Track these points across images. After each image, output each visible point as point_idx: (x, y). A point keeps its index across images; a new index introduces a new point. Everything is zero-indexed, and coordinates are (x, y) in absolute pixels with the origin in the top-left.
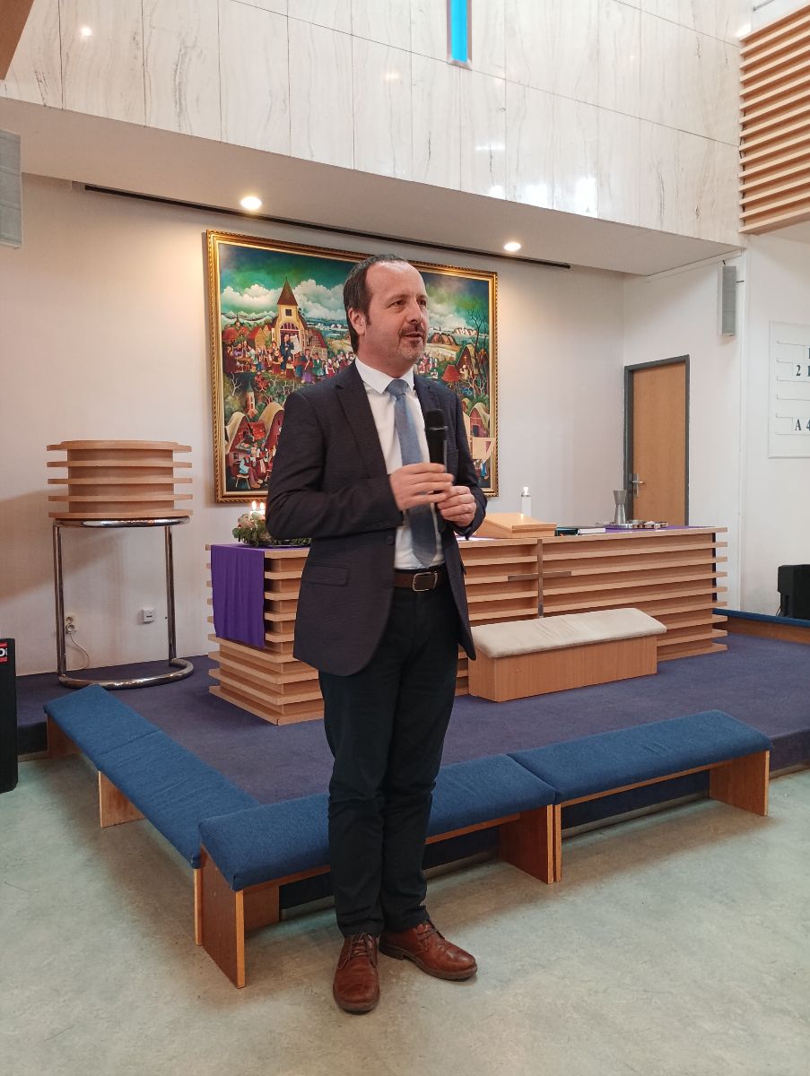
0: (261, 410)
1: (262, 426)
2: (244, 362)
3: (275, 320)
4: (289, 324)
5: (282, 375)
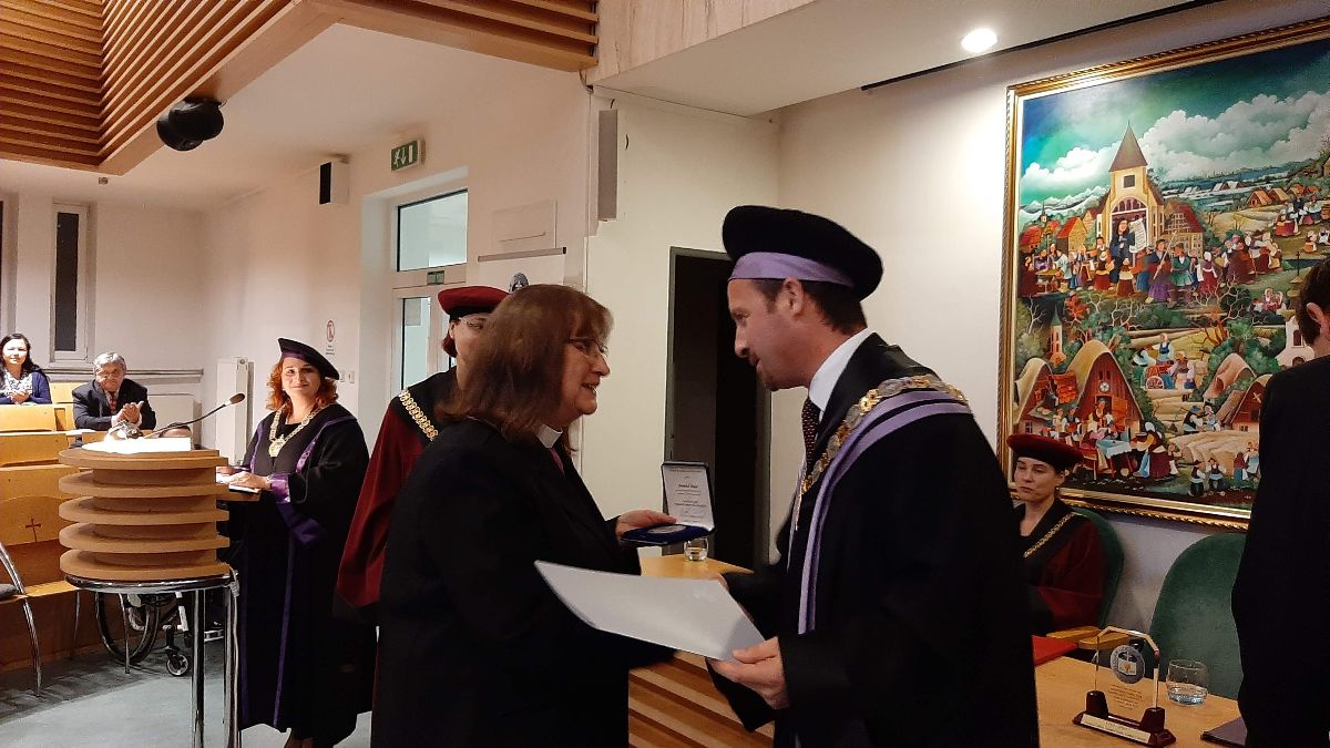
0: (1071, 354)
1: (1072, 380)
3: (1103, 200)
4: (1129, 201)
5: (1110, 293)
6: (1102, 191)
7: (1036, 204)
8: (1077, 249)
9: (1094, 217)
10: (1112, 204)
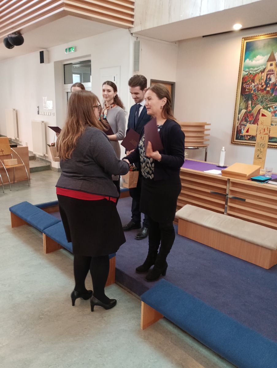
0: (253, 108)
1: (252, 115)
2: (249, 89)
3: (264, 69)
4: (271, 70)
5: (264, 93)
6: (264, 67)
7: (247, 70)
8: (257, 82)
9: (262, 73)
10: (266, 71)
